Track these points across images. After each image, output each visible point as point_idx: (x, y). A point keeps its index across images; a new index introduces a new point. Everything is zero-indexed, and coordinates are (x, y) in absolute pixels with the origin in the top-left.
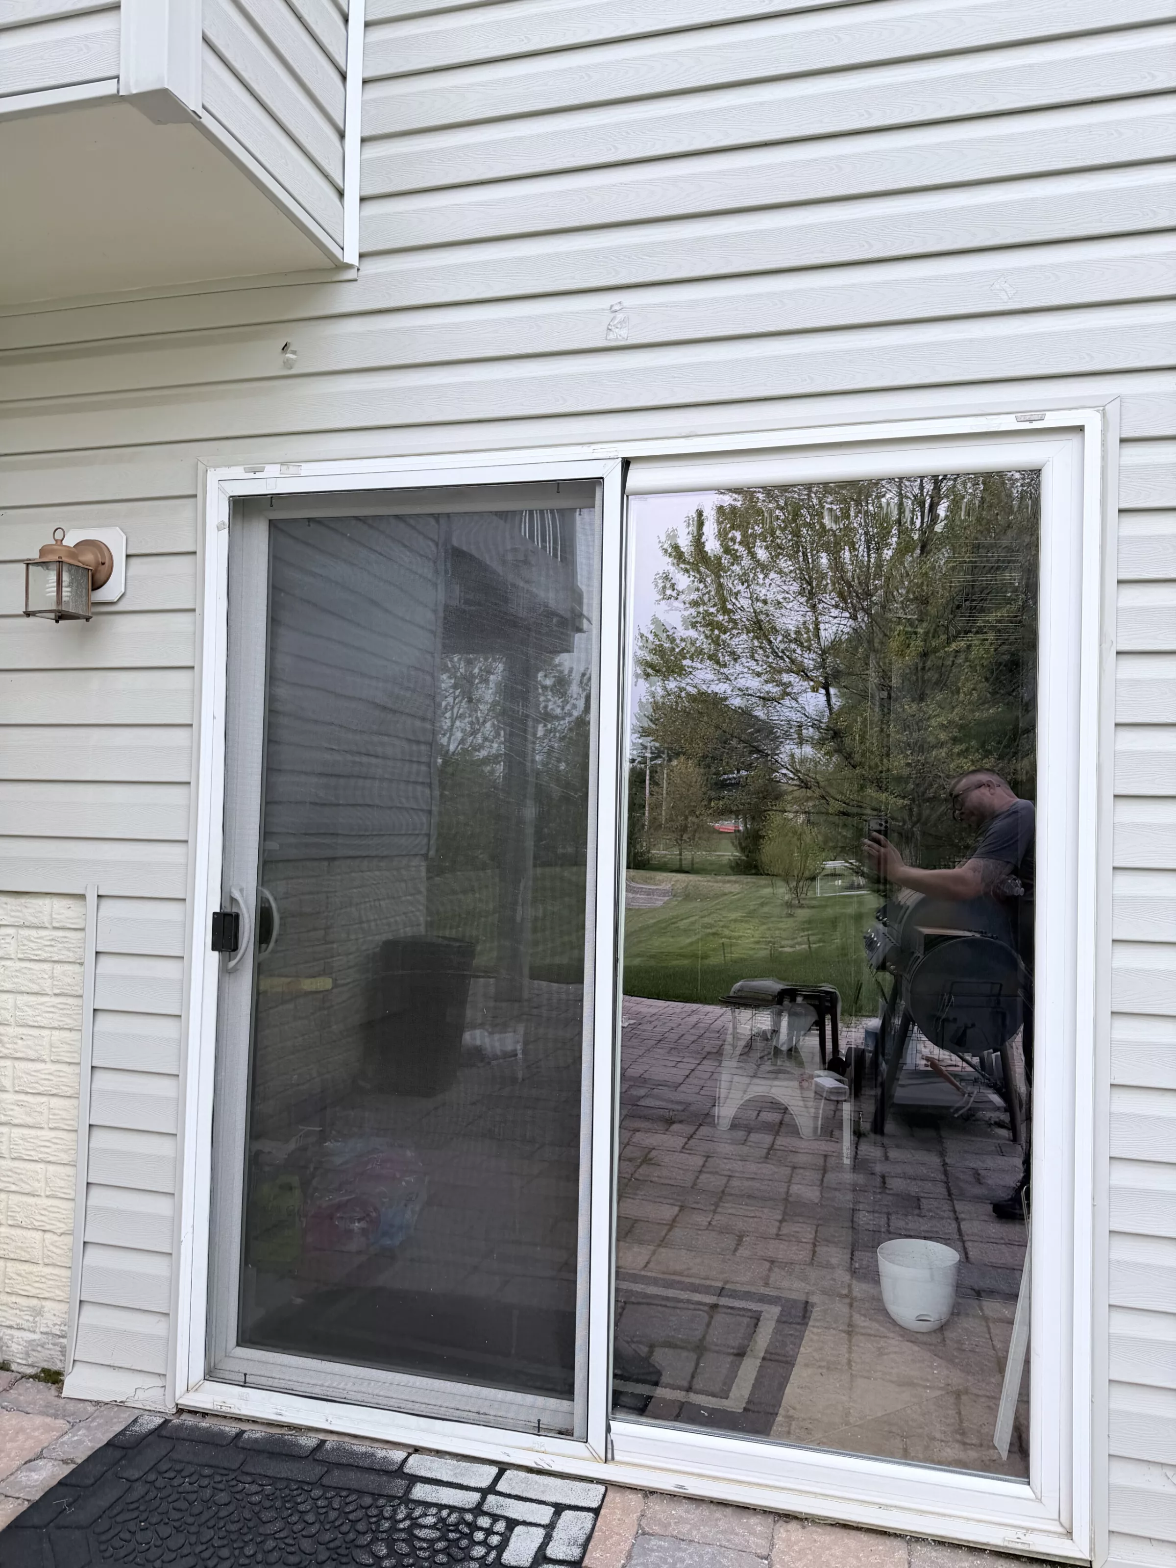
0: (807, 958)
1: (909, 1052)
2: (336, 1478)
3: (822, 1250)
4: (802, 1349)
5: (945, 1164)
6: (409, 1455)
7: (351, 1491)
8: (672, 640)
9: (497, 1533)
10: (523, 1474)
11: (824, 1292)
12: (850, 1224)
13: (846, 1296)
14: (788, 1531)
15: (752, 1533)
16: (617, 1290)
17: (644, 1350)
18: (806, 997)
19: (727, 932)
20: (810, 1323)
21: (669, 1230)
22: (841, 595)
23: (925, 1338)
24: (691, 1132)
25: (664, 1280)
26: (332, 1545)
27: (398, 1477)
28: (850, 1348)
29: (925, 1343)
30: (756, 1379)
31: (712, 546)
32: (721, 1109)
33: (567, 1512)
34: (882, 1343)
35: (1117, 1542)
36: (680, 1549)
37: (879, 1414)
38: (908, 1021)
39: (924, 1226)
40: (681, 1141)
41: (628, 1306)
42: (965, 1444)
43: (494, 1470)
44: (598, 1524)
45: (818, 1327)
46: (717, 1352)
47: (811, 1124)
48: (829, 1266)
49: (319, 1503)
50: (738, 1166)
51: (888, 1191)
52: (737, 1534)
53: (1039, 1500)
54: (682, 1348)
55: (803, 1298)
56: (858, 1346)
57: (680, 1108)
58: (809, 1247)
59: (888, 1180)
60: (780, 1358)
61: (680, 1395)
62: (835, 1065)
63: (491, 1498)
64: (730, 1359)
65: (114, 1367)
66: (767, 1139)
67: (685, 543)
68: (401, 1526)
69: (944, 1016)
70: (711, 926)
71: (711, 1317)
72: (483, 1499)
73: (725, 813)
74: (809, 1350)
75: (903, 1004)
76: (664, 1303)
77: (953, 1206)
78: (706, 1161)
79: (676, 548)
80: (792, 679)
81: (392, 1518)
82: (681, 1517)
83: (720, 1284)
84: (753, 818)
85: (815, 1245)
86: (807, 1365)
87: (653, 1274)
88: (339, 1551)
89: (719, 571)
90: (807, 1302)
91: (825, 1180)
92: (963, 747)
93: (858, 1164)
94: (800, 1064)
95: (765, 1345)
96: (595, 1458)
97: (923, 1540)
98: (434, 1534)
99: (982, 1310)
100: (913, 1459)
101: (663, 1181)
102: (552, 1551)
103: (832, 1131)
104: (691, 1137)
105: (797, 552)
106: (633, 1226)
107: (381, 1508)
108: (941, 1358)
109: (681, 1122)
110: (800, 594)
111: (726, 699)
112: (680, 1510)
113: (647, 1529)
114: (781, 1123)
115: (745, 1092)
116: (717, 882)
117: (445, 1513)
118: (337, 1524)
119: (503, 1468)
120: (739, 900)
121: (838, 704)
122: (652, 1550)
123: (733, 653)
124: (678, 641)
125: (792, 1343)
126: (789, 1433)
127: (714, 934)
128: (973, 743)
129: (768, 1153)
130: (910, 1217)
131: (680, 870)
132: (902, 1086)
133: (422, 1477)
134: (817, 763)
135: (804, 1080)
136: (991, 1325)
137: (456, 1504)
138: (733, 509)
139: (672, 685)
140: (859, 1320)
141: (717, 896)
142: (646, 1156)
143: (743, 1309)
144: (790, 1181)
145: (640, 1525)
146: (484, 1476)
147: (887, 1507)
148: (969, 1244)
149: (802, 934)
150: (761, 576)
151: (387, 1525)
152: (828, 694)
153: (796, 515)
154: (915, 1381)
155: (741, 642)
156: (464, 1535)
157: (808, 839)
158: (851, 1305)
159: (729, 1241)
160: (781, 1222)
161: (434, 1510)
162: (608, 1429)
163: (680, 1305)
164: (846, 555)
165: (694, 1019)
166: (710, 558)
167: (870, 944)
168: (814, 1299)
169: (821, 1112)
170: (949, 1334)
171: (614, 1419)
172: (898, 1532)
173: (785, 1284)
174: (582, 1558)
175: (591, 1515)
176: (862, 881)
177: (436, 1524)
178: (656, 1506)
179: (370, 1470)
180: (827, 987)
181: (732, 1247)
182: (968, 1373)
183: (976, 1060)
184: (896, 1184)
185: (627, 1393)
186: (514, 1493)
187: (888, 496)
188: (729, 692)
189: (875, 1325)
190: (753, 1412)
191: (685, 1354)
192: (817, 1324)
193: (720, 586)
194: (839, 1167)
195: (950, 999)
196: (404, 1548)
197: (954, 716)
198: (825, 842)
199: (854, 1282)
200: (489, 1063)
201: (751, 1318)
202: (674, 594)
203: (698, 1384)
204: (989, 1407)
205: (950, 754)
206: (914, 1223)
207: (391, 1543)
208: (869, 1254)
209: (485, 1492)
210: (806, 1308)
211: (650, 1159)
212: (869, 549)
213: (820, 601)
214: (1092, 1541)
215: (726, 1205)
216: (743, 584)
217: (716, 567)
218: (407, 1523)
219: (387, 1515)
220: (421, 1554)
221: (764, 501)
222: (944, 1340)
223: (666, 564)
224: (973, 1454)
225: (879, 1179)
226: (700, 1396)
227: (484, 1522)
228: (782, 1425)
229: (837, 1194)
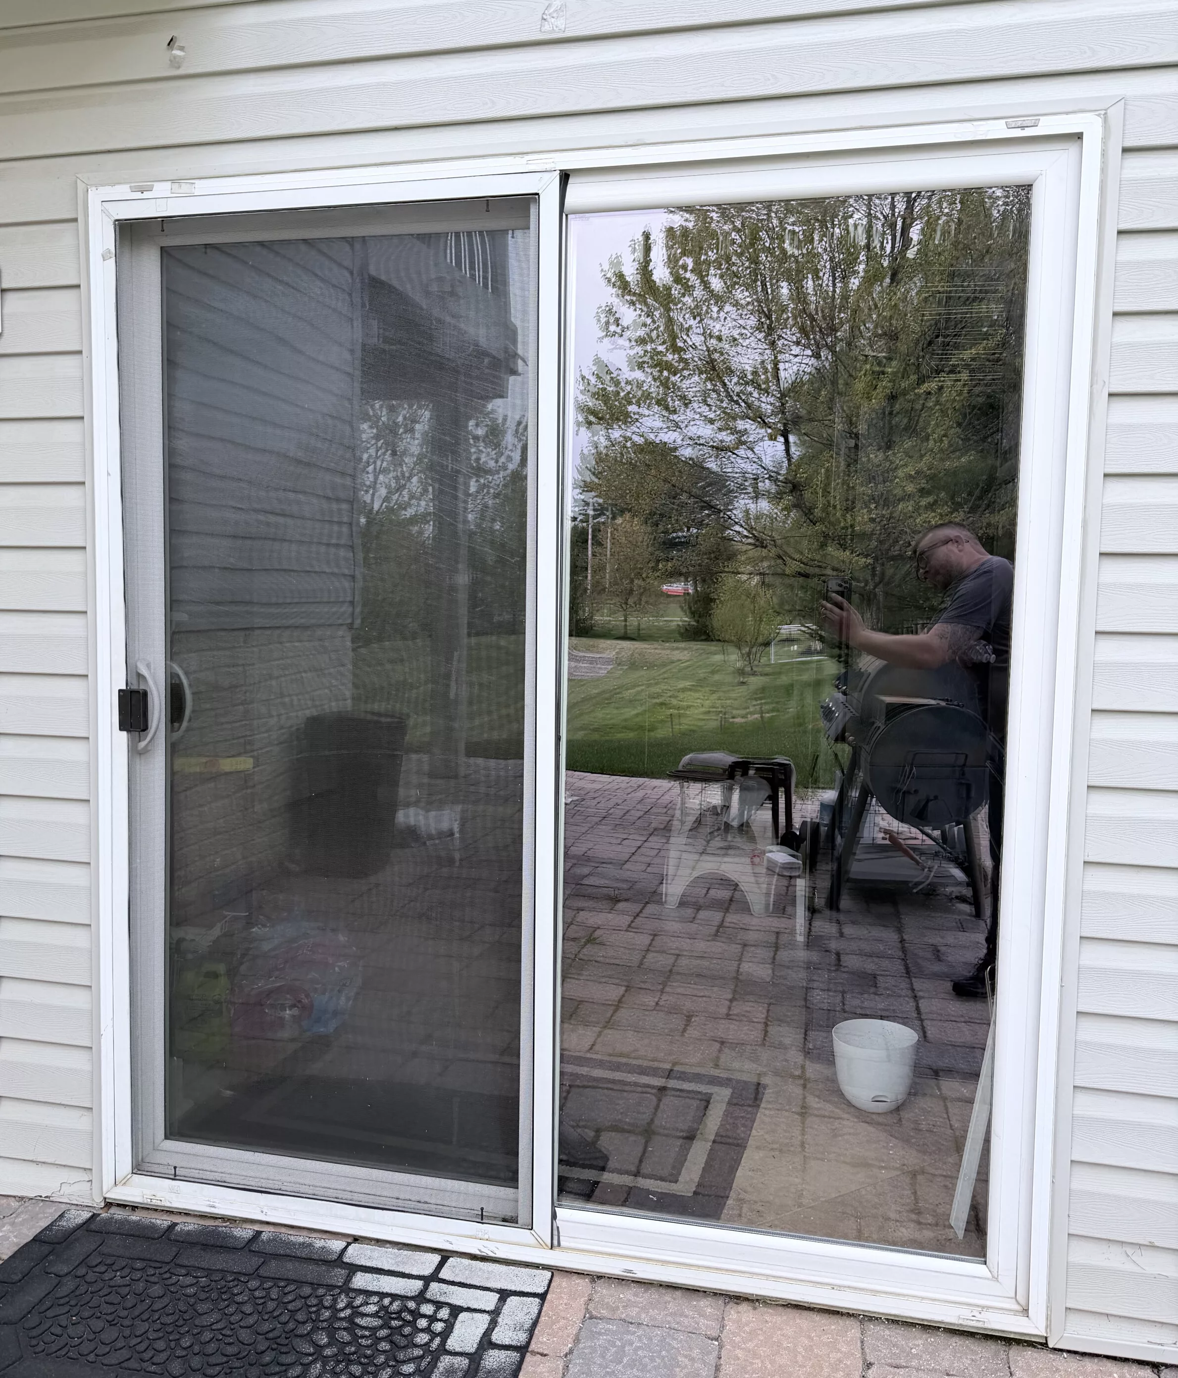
0: (762, 727)
1: (867, 825)
2: (273, 1268)
3: (773, 1030)
4: (754, 1131)
5: (902, 941)
6: (349, 1244)
7: (289, 1281)
8: (617, 383)
9: (441, 1320)
10: (466, 1262)
11: (776, 1073)
12: (803, 1003)
13: (800, 1077)
14: (738, 1312)
15: (702, 1315)
16: (562, 1073)
17: (590, 1134)
18: (757, 769)
19: (674, 702)
20: (762, 1105)
21: (615, 1011)
22: (803, 330)
23: (881, 1119)
24: (638, 910)
25: (610, 1062)
26: (271, 1335)
27: (337, 1267)
28: (803, 1130)
29: (879, 1124)
30: (707, 1163)
31: (661, 274)
32: (669, 886)
33: (512, 1298)
34: (836, 1124)
35: (1073, 1318)
36: (628, 1332)
37: (833, 1195)
38: (866, 793)
39: (881, 1004)
40: (628, 919)
41: (574, 1090)
42: (919, 1223)
43: (437, 1258)
44: (544, 1309)
45: (770, 1109)
46: (667, 1136)
47: (763, 899)
48: (781, 1046)
49: (257, 1294)
50: (685, 944)
51: (843, 969)
52: (686, 1316)
53: (996, 1279)
54: (629, 1132)
55: (755, 1080)
56: (811, 1128)
57: (625, 886)
58: (761, 1027)
59: (843, 957)
60: (731, 1141)
61: (627, 1180)
62: (788, 840)
63: (434, 1286)
64: (679, 1142)
65: (37, 1163)
66: (717, 916)
67: (630, 272)
68: (342, 1315)
69: (905, 788)
70: (659, 695)
71: (660, 1100)
72: (426, 1287)
73: (674, 575)
74: (762, 1132)
75: (861, 775)
76: (610, 1086)
77: (912, 984)
78: (653, 940)
79: (621, 276)
80: (748, 426)
81: (333, 1307)
82: (629, 1300)
83: (668, 1066)
84: (704, 581)
85: (766, 1025)
86: (758, 1148)
87: (599, 1057)
88: (278, 1340)
89: (669, 303)
90: (759, 1084)
91: (777, 957)
92: (930, 499)
93: (812, 941)
94: (752, 839)
95: (716, 1128)
96: (540, 1245)
97: (877, 1319)
98: (376, 1322)
99: (940, 1089)
100: (867, 1241)
101: (608, 961)
102: (498, 1336)
103: (784, 907)
104: (638, 915)
105: (755, 281)
106: (577, 1008)
107: (320, 1298)
108: (896, 1138)
109: (626, 900)
110: (757, 329)
111: (676, 449)
112: (628, 1294)
113: (594, 1313)
114: (731, 900)
115: (693, 868)
116: (664, 649)
117: (386, 1301)
118: (275, 1314)
119: (445, 1256)
120: (688, 667)
121: (798, 453)
122: (600, 1334)
123: (683, 398)
124: (623, 384)
125: (744, 1125)
126: (740, 1215)
127: (662, 704)
128: (943, 495)
129: (718, 931)
130: (866, 996)
131: (625, 637)
132: (859, 860)
133: (362, 1266)
134: (772, 519)
135: (755, 856)
136: (949, 1104)
137: (398, 1292)
138: (685, 232)
139: (616, 434)
140: (813, 1102)
141: (664, 665)
142: (591, 935)
143: (693, 1091)
144: (740, 960)
145: (587, 1309)
146: (426, 1264)
147: (840, 1288)
148: (927, 1023)
149: (755, 703)
150: (715, 309)
151: (327, 1314)
152: (787, 442)
153: (755, 238)
154: (870, 1162)
155: (692, 384)
156: (407, 1323)
157: (762, 602)
158: (804, 1086)
159: (677, 1022)
160: (731, 1001)
161: (375, 1299)
162: (554, 1216)
163: (627, 1088)
164: (809, 284)
165: (640, 794)
166: (658, 288)
167: (828, 714)
168: (765, 1080)
169: (773, 887)
170: (906, 1115)
171: (560, 1206)
172: (851, 1312)
173: (736, 1065)
174: (528, 1343)
175: (537, 1300)
176: (818, 645)
177: (377, 1312)
178: (603, 1290)
179: (309, 1260)
180: (781, 759)
181: (681, 1028)
182: (925, 1153)
183: (937, 833)
184: (851, 962)
185: (573, 1179)
186: (457, 1280)
187: (856, 216)
188: (679, 441)
189: (829, 1107)
190: (704, 1195)
191: (632, 1138)
192: (770, 1106)
193: (670, 321)
194: (792, 945)
195: (911, 770)
196: (346, 1336)
197: (922, 465)
198: (781, 604)
199: (808, 1063)
200: (425, 843)
201: (701, 1100)
202: (619, 330)
203: (646, 1169)
204: (946, 1186)
205: (917, 509)
206: (870, 1002)
207: (331, 1332)
208: (824, 1034)
209: (427, 1280)
210: (758, 1089)
211: (595, 939)
212: (834, 279)
213: (780, 337)
214: (1048, 1318)
215: (674, 984)
216: (695, 318)
217: (665, 298)
218: (348, 1312)
219: (326, 1304)
220: (363, 1342)
221: (718, 222)
222: (900, 1120)
223: (610, 295)
224: (928, 1234)
225: (833, 957)
226: (648, 1181)
227: (427, 1309)
228: (733, 1209)
229: (790, 971)
